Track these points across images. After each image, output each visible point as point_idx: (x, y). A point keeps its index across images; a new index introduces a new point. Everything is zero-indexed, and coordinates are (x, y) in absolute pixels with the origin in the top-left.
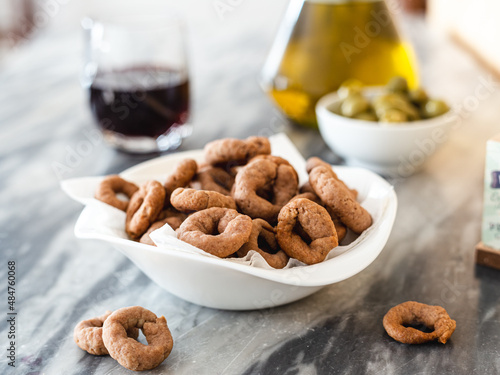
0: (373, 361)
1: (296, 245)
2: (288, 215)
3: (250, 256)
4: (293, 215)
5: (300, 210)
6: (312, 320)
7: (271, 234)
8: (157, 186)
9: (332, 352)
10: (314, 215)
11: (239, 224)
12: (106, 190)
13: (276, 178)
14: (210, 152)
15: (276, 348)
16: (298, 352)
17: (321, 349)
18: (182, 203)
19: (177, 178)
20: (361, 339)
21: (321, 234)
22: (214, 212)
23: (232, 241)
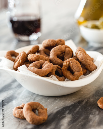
0: (92, 114)
1: (68, 74)
2: (66, 64)
3: (52, 77)
4: (68, 64)
5: (70, 62)
6: (74, 101)
7: (60, 70)
8: (24, 53)
9: (79, 111)
10: (75, 64)
11: (48, 66)
12: (8, 55)
13: (65, 52)
14: (44, 43)
15: (60, 109)
16: (67, 110)
17: (75, 110)
18: (31, 59)
19: (31, 51)
20: (89, 107)
21: (77, 71)
22: (41, 62)
23: (45, 71)
